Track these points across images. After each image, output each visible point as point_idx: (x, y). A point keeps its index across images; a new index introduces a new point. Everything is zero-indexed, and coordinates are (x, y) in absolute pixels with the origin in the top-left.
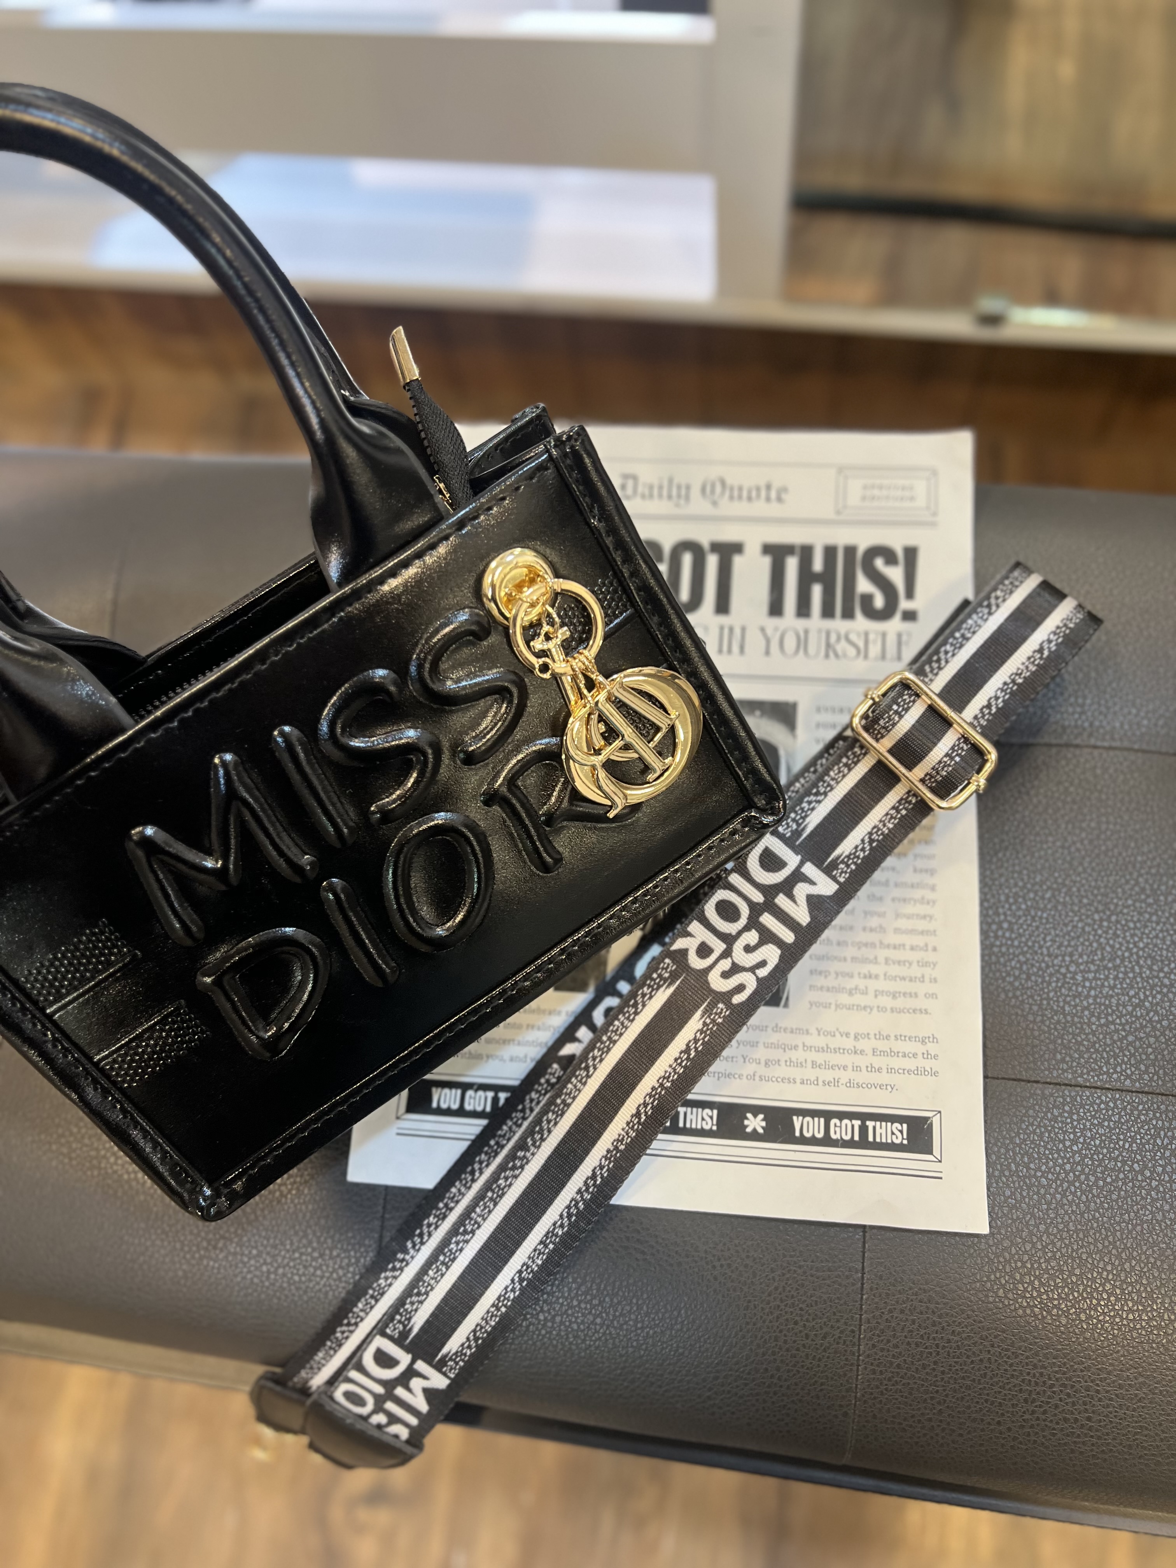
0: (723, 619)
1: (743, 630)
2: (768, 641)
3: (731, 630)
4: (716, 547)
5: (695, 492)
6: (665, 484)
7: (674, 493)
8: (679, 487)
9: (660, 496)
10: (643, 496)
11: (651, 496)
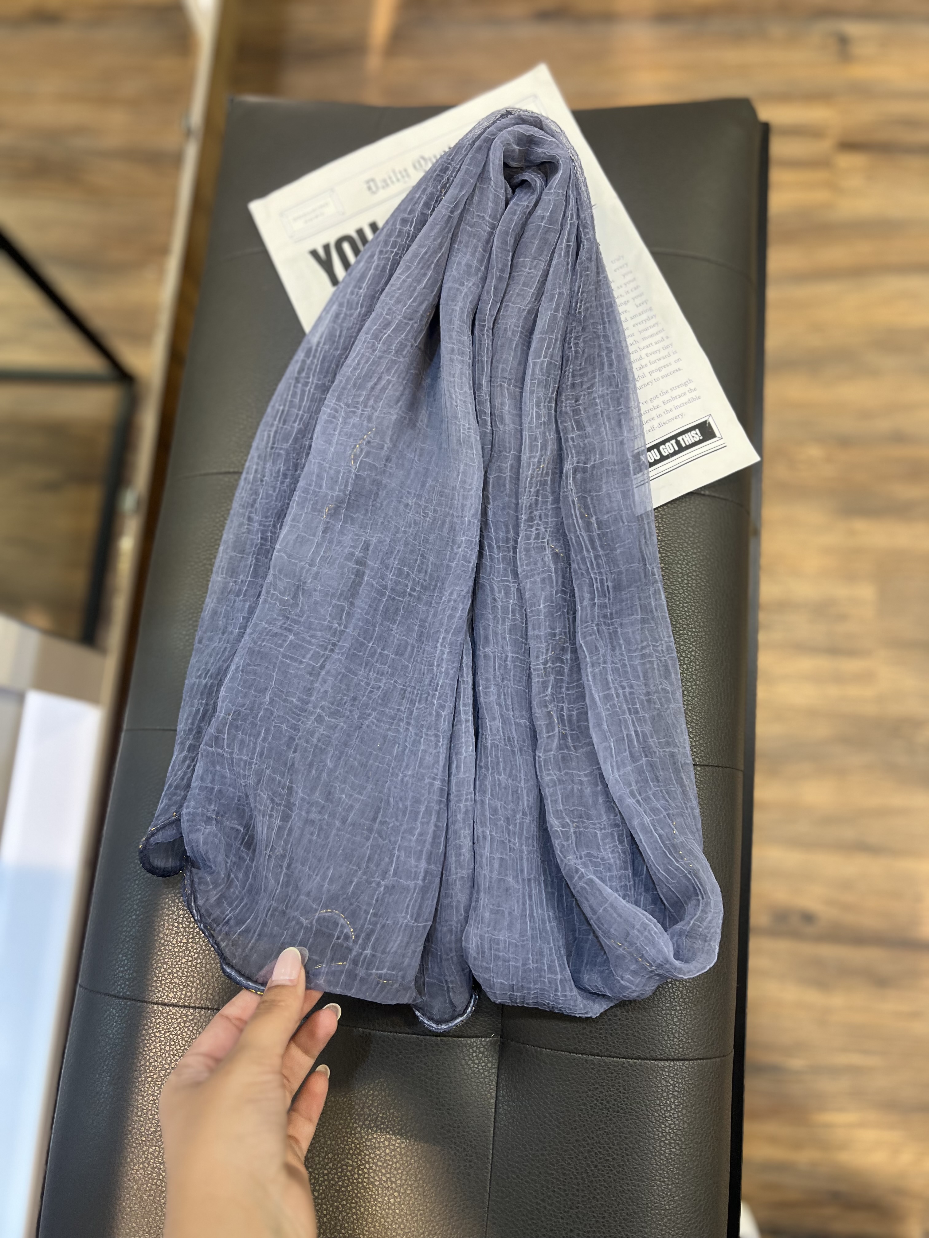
5: (411, 170)
6: (392, 175)
7: (399, 176)
8: (400, 172)
9: (392, 182)
10: (383, 187)
11: (387, 185)
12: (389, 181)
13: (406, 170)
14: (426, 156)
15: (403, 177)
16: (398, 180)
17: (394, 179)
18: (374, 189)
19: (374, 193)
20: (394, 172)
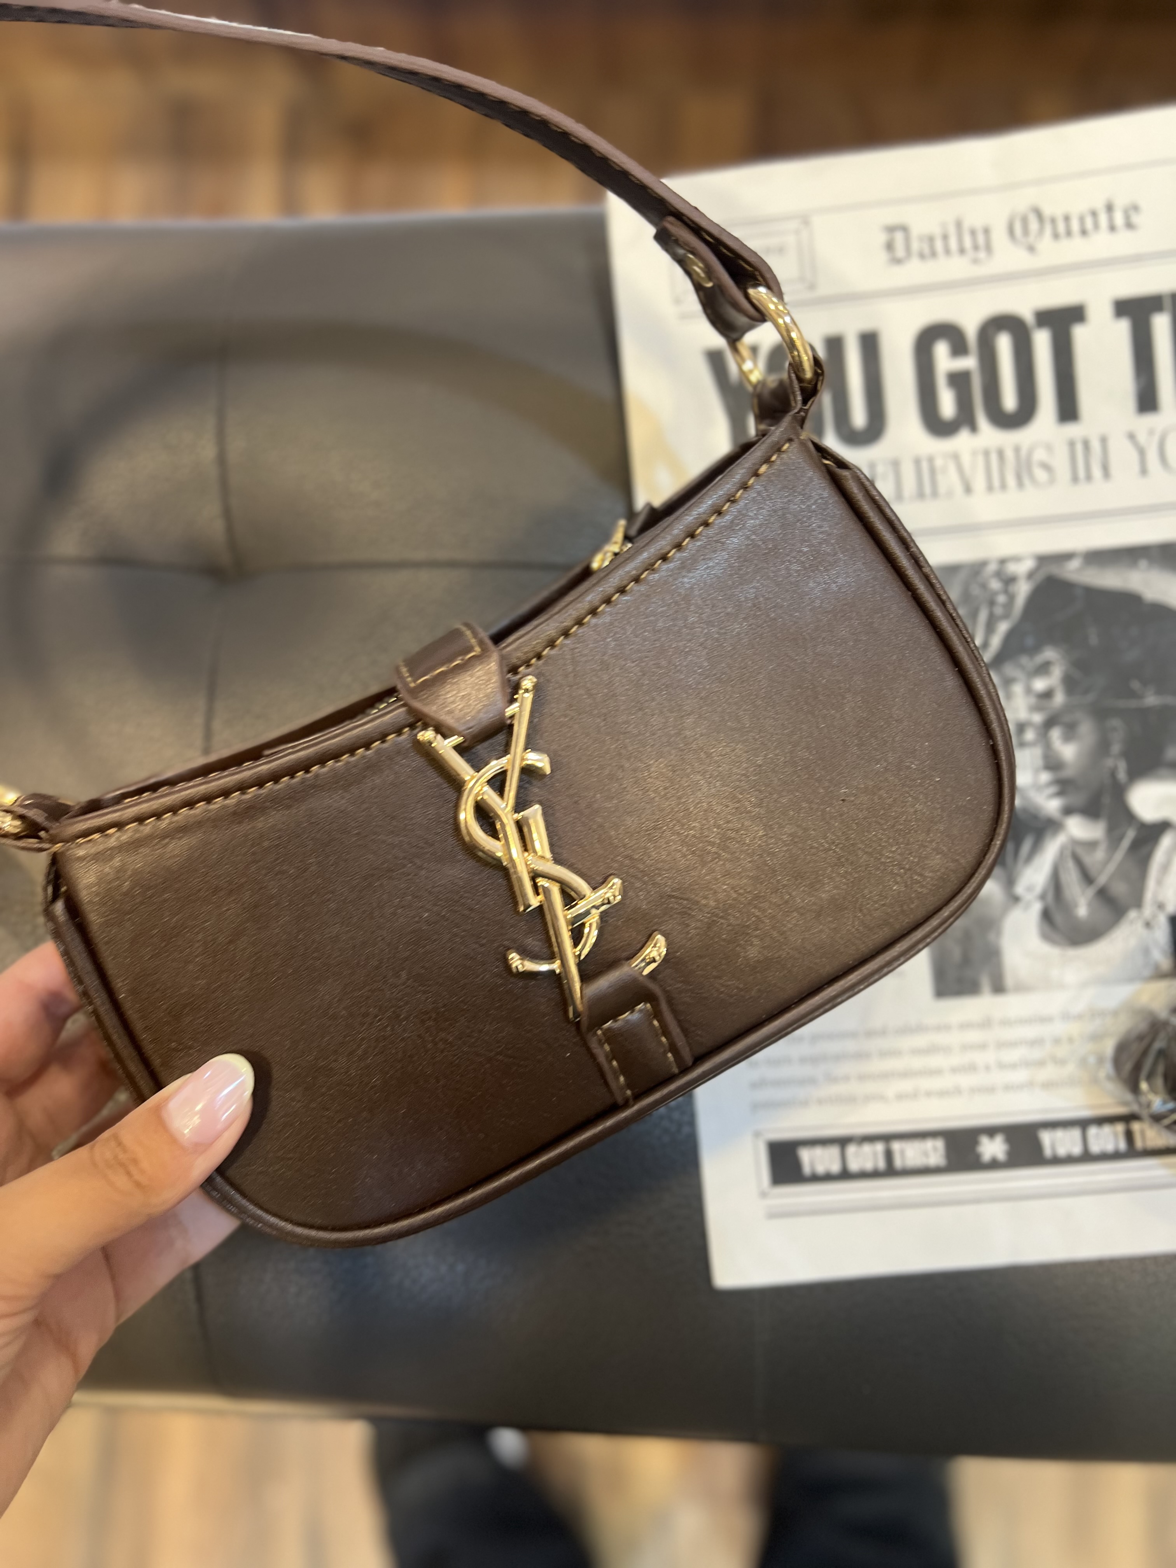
0: (1072, 430)
1: (1104, 441)
2: (1142, 452)
3: (1086, 444)
4: (1046, 318)
5: (999, 237)
6: (952, 231)
7: (968, 242)
8: (973, 233)
9: (947, 251)
10: (922, 256)
11: (934, 254)
12: (939, 245)
13: (987, 231)
14: (1047, 211)
15: (976, 248)
16: (962, 251)
17: (953, 244)
18: (900, 252)
19: (897, 261)
20: (959, 225)
